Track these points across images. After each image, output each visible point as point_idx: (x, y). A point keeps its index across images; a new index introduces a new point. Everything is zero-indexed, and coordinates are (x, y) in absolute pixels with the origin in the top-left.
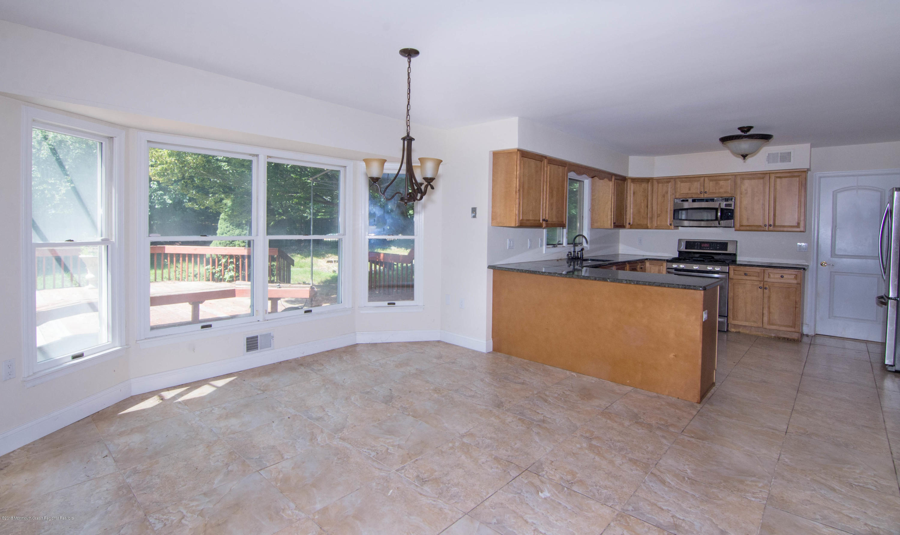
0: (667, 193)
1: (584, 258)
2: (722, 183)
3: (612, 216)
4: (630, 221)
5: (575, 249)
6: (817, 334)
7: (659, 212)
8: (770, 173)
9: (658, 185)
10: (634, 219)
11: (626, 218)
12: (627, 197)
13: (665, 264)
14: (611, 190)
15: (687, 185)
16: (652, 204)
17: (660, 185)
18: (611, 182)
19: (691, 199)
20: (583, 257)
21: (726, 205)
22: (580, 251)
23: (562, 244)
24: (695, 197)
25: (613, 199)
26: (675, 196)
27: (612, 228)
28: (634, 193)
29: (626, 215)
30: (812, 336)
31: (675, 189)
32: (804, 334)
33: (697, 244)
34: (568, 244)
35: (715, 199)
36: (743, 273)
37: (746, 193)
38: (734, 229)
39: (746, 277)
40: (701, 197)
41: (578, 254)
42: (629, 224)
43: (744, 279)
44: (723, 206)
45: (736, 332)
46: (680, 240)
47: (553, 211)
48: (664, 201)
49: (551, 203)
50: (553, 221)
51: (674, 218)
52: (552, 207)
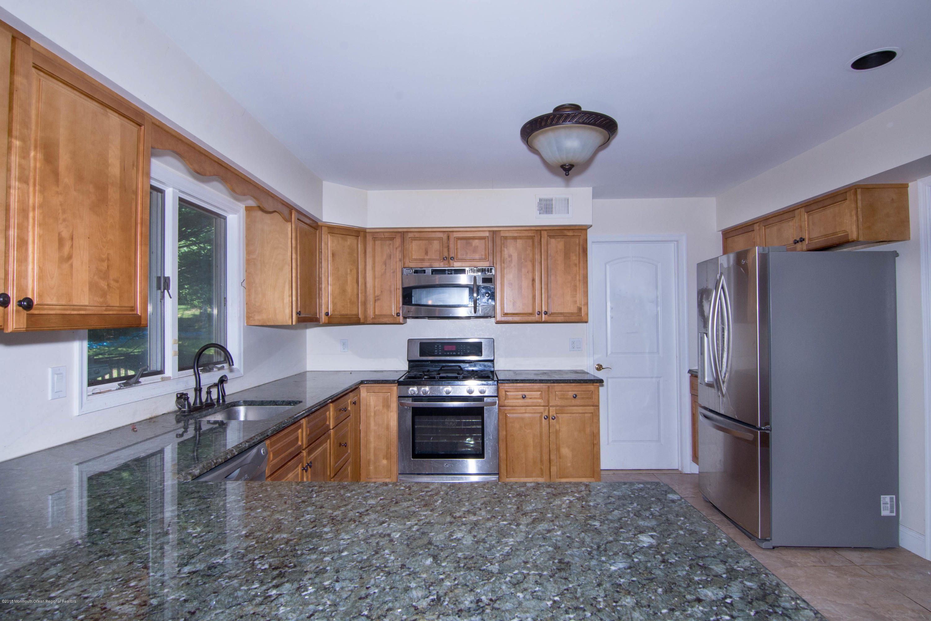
0: (390, 258)
1: (228, 402)
2: (475, 243)
3: (294, 298)
4: (328, 308)
5: (198, 381)
7: (377, 293)
8: (541, 230)
9: (374, 244)
10: (334, 304)
11: (319, 303)
12: (321, 263)
13: (395, 388)
14: (290, 240)
15: (422, 244)
16: (365, 278)
17: (378, 243)
18: (289, 225)
19: (430, 269)
20: (227, 398)
21: (485, 280)
22: (216, 385)
23: (161, 372)
24: (436, 266)
25: (294, 261)
26: (404, 264)
27: (294, 323)
28: (333, 255)
29: (320, 298)
31: (403, 251)
33: (436, 347)
34: (180, 369)
35: (467, 269)
36: (518, 395)
37: (511, 261)
38: (493, 320)
40: (445, 265)
41: (209, 393)
42: (327, 314)
44: (480, 282)
46: (410, 341)
47: (72, 266)
48: (385, 272)
49: (57, 235)
50: (76, 304)
51: (404, 303)
52: (66, 250)
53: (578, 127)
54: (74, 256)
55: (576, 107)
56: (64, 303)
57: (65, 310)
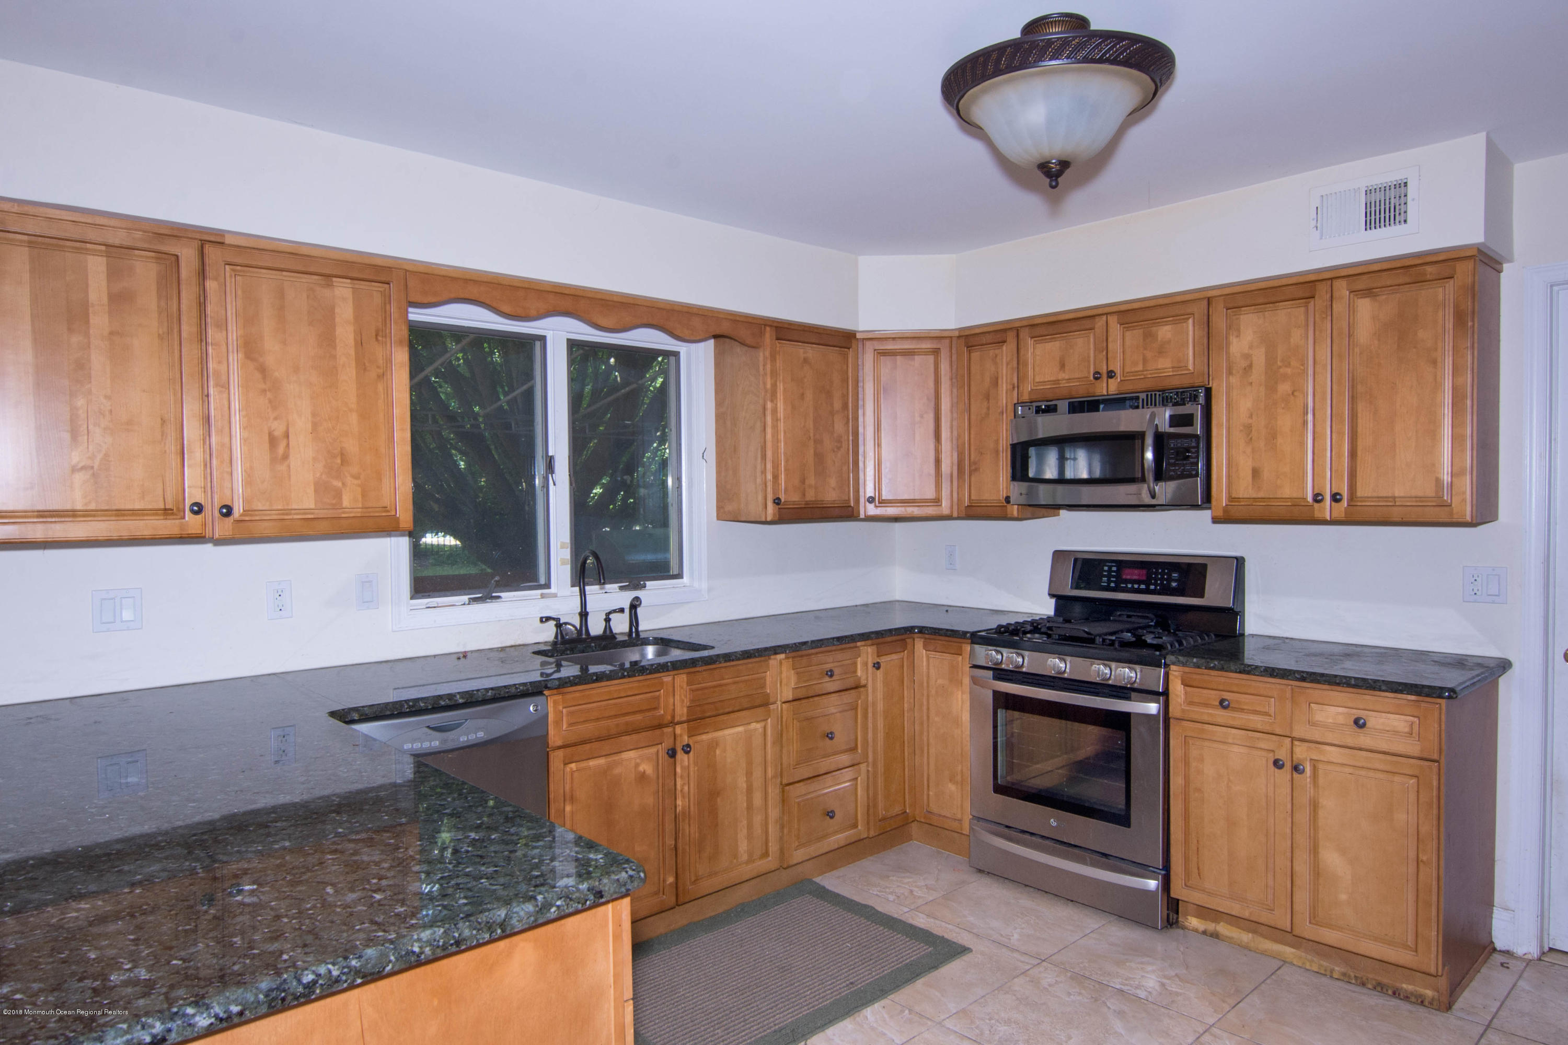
0: (995, 382)
1: (642, 635)
2: (1165, 332)
4: (875, 489)
5: (585, 604)
6: (1551, 949)
7: (974, 456)
8: (1331, 280)
9: (970, 360)
10: (888, 481)
11: (857, 480)
13: (967, 648)
15: (1053, 347)
17: (976, 355)
19: (1066, 403)
20: (641, 628)
21: (1176, 421)
22: (621, 610)
23: (546, 586)
24: (1081, 392)
26: (1019, 395)
27: (772, 518)
28: (885, 390)
29: (859, 471)
30: (1529, 962)
31: (1020, 363)
32: (1494, 950)
33: (1110, 571)
35: (1143, 396)
36: (1214, 696)
37: (1248, 369)
38: (1207, 514)
39: (1221, 715)
40: (1098, 392)
41: (607, 621)
42: (872, 500)
43: (1220, 720)
44: (1164, 426)
45: (1204, 933)
46: (1058, 555)
47: (289, 466)
48: (987, 414)
49: (267, 435)
50: (296, 507)
51: (1014, 478)
52: (281, 450)
53: (1079, 70)
54: (291, 456)
55: (1078, 22)
56: (280, 507)
57: (283, 514)
